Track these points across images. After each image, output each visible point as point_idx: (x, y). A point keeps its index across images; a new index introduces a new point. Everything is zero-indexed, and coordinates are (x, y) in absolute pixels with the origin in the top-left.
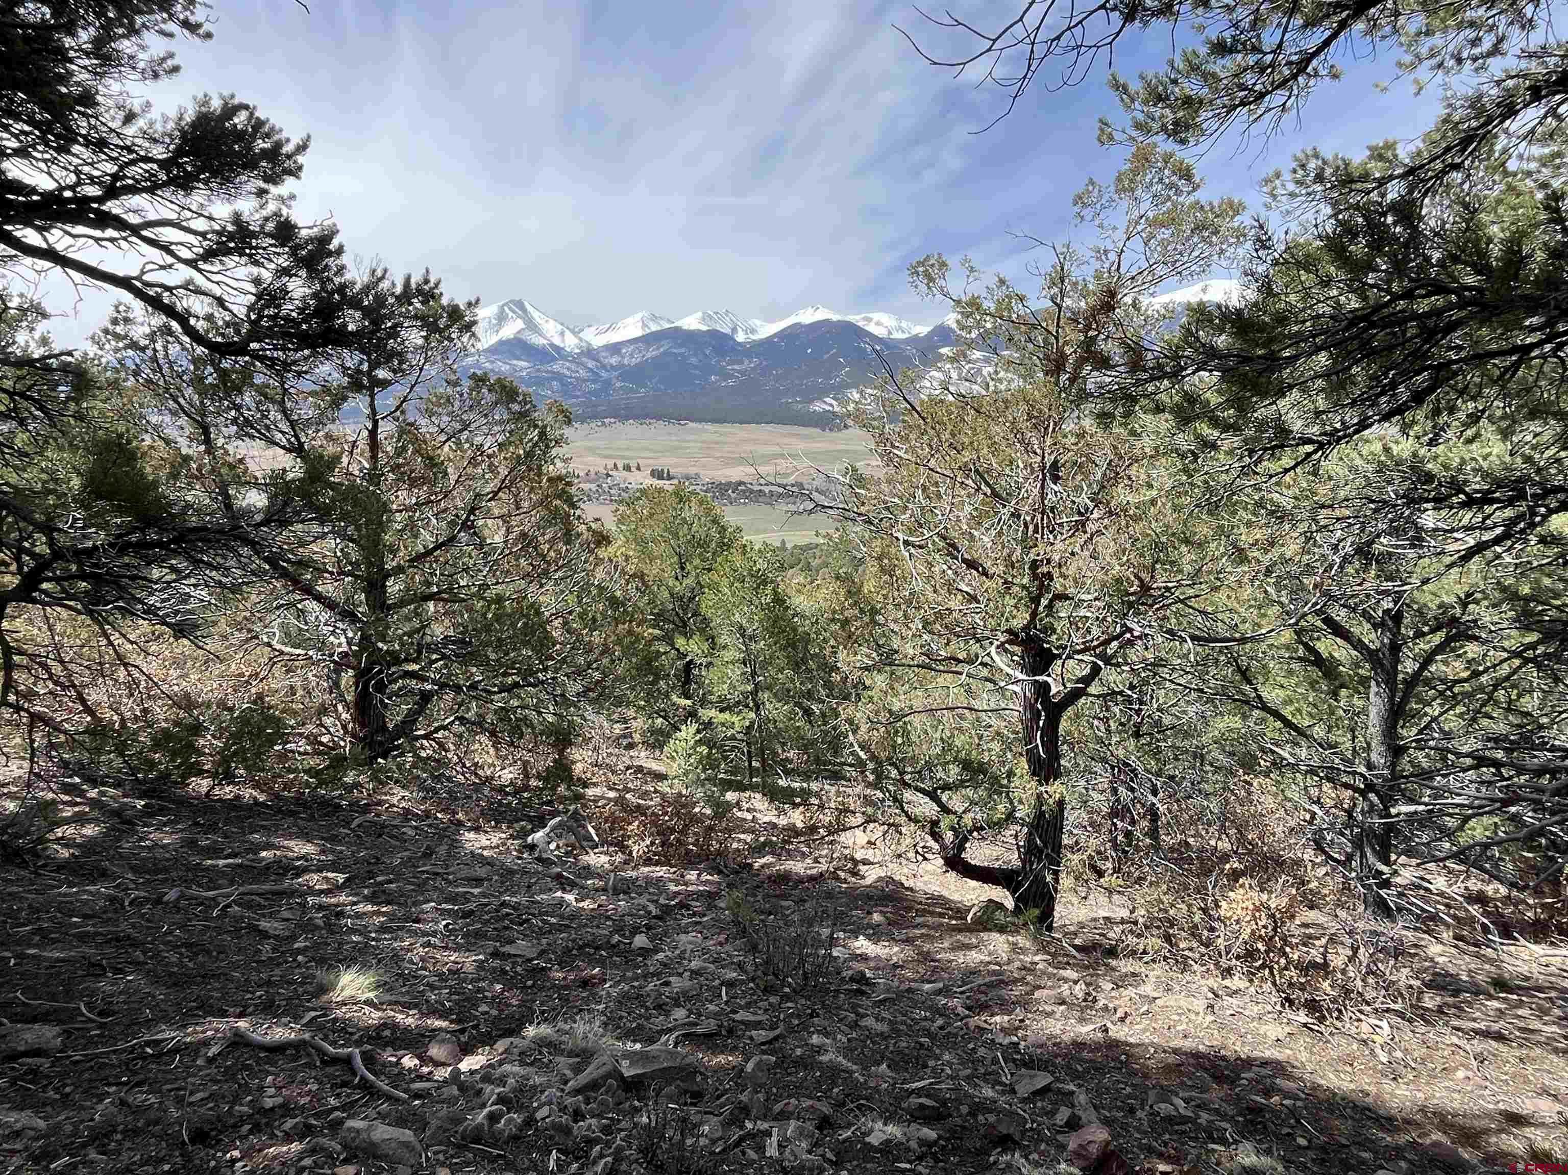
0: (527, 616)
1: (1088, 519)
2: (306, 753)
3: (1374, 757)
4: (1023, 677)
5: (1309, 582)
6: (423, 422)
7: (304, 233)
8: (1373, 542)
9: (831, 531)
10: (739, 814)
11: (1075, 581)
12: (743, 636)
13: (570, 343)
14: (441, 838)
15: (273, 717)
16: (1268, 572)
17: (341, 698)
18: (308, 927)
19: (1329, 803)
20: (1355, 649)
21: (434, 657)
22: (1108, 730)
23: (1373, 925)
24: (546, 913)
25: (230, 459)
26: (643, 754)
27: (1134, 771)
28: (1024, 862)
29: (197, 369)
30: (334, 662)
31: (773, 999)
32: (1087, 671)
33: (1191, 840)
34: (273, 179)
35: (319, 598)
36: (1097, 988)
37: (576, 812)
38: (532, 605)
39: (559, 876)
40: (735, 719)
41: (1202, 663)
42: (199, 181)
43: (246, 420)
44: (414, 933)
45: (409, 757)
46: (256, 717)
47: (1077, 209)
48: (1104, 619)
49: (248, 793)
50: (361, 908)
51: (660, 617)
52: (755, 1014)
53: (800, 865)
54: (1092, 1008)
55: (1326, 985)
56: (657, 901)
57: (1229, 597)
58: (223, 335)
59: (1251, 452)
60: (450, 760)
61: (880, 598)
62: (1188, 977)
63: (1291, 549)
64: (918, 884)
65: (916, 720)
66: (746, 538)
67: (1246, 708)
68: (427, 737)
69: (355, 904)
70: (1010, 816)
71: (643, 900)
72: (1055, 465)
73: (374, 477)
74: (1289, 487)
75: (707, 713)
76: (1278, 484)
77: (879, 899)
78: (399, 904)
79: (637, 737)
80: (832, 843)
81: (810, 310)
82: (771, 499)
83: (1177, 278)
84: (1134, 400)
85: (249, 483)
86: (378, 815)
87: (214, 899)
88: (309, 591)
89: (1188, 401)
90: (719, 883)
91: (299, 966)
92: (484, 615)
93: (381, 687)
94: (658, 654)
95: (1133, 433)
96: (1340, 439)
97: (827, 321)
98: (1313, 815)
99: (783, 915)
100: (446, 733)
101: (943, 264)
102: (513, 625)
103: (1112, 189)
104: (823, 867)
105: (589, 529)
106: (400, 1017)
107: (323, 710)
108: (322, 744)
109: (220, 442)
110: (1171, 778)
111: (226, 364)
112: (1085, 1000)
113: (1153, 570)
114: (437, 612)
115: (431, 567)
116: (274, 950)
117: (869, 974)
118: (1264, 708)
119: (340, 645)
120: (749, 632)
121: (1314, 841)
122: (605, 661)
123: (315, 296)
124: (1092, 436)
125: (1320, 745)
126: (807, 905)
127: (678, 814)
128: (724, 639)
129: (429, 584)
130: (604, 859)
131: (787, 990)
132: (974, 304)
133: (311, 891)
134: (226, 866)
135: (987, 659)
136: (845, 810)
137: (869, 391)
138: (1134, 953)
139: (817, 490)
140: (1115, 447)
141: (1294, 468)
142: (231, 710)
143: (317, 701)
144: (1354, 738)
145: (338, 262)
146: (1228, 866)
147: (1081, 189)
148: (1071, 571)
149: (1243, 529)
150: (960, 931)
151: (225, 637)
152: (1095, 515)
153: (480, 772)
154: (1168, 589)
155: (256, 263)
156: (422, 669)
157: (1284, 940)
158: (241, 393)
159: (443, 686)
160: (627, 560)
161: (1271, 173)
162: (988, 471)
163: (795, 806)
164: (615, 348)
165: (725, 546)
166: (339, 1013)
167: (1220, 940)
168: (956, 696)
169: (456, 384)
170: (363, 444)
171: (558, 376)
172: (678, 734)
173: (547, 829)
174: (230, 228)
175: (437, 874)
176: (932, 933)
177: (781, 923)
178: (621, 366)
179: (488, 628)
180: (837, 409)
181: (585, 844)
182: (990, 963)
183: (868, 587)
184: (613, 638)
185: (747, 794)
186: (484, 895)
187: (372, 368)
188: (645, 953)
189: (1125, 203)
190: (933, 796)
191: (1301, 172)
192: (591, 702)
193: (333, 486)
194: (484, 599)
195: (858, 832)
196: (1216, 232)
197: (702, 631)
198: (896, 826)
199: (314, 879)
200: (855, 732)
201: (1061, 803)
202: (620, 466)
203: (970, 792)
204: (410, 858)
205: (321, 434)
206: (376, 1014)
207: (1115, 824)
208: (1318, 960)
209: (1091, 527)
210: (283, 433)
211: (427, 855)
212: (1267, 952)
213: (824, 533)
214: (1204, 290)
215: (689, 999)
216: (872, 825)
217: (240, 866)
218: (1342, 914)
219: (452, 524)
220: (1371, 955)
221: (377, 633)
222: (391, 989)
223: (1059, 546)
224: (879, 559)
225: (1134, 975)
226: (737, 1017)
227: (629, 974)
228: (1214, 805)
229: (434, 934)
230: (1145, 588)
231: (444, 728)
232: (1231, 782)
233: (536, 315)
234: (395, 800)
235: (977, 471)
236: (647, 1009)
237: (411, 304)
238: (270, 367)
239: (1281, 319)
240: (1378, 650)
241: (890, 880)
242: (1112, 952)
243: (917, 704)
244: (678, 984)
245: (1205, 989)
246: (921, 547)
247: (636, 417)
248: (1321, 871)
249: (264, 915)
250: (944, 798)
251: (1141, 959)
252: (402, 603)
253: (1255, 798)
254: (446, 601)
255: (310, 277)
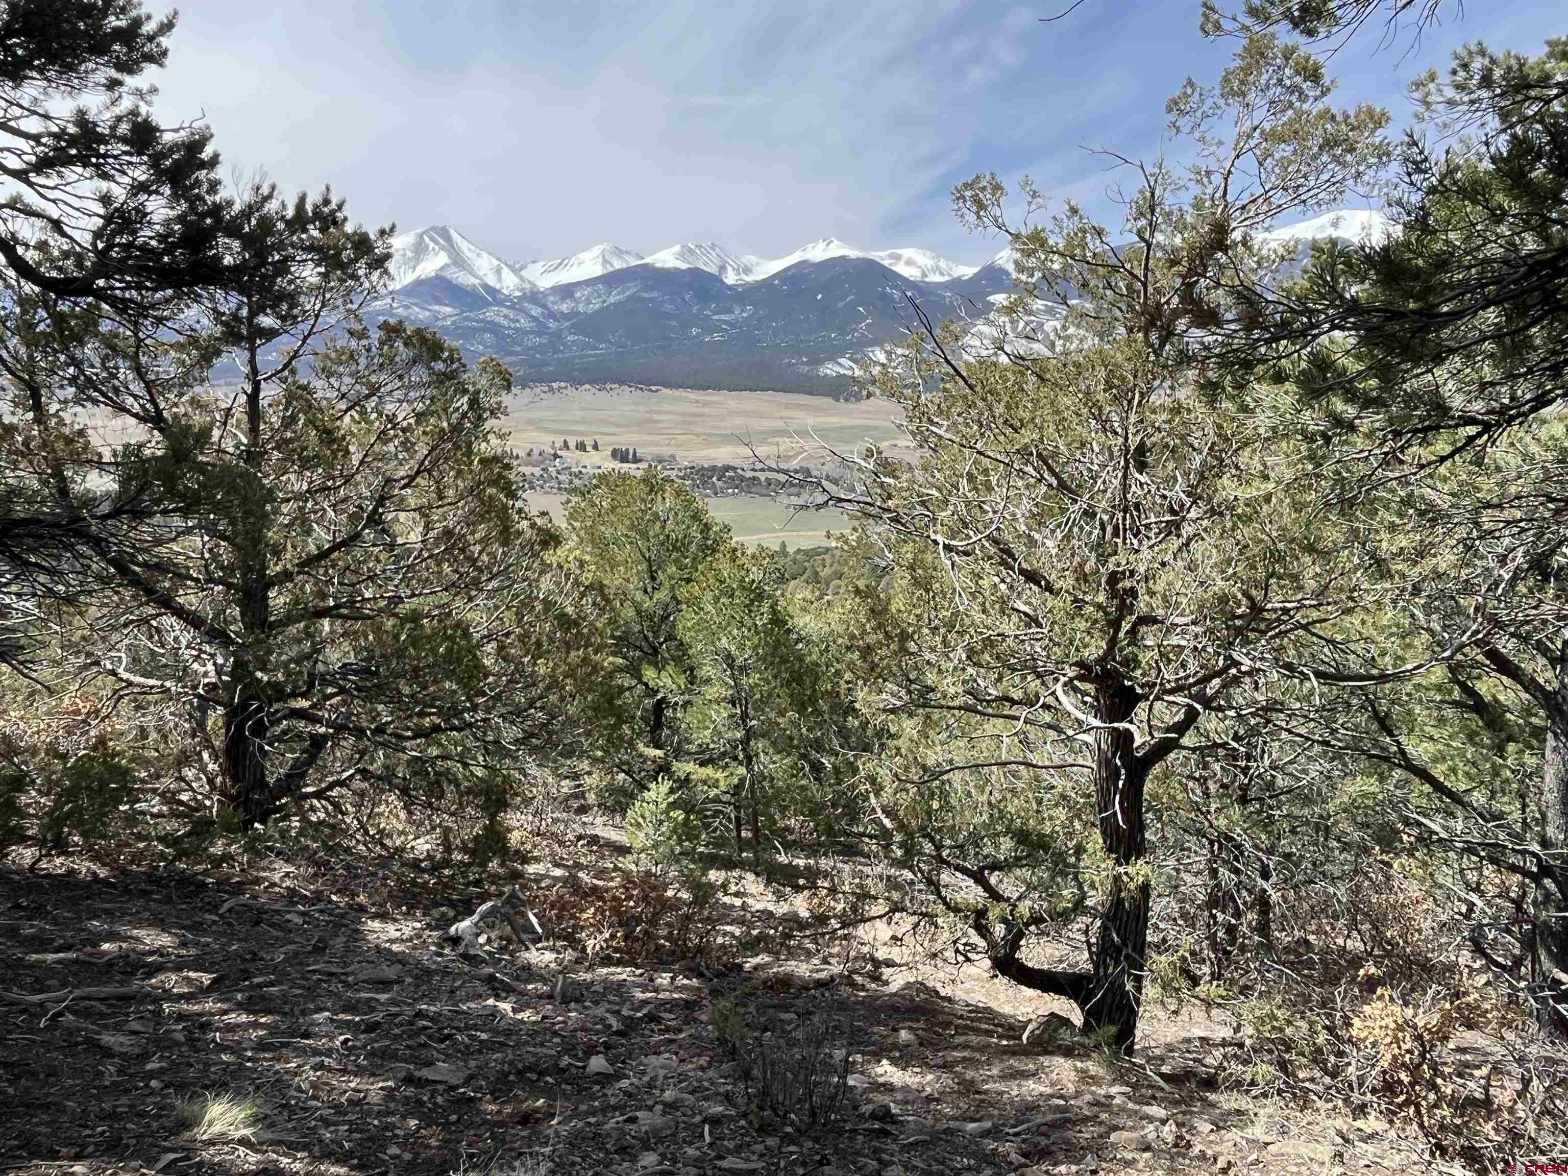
0: (452, 638)
1: (1184, 519)
2: (160, 815)
3: (1550, 831)
4: (1097, 723)
5: (1469, 603)
6: (318, 384)
7: (168, 137)
8: (1553, 552)
9: (847, 532)
10: (727, 900)
11: (1165, 599)
12: (731, 666)
13: (509, 283)
14: (337, 926)
15: (118, 766)
16: (1416, 590)
17: (209, 746)
18: (165, 1043)
19: (1491, 891)
20: (1527, 690)
21: (329, 690)
22: (1206, 794)
23: (1549, 1051)
24: (475, 1027)
25: (67, 431)
26: (599, 821)
27: (1239, 847)
28: (1096, 967)
29: (24, 312)
30: (199, 696)
31: (771, 1142)
32: (1180, 716)
33: (1312, 938)
34: (129, 67)
35: (180, 613)
36: (1192, 1129)
37: (513, 895)
38: (458, 625)
39: (491, 978)
40: (720, 775)
41: (1329, 710)
42: (33, 68)
43: (88, 379)
44: (303, 1052)
45: (295, 822)
46: (97, 768)
47: (1172, 117)
48: (1204, 649)
49: (84, 867)
50: (232, 1018)
51: (623, 642)
52: (747, 1160)
53: (804, 966)
54: (1184, 1156)
55: (1488, 1128)
56: (618, 1012)
57: (1363, 622)
58: (60, 269)
59: (1397, 434)
60: (349, 826)
61: (912, 619)
62: (1308, 1115)
63: (1446, 559)
64: (959, 994)
65: (956, 778)
66: (737, 539)
67: (1385, 766)
68: (318, 795)
69: (225, 1012)
70: (1079, 906)
71: (600, 1011)
72: (1142, 449)
73: (253, 455)
74: (1445, 480)
75: (683, 768)
76: (1430, 476)
77: (908, 1010)
78: (284, 1014)
79: (591, 798)
80: (845, 937)
81: (822, 245)
82: (769, 489)
83: (1301, 208)
84: (1248, 366)
85: (89, 461)
86: (255, 897)
87: (41, 1005)
88: (167, 604)
89: (1319, 367)
90: (699, 989)
91: (152, 1093)
92: (396, 637)
93: (260, 730)
94: (621, 690)
95: (1244, 408)
96: (1513, 418)
97: (843, 258)
98: (1471, 906)
99: (784, 1031)
100: (344, 791)
101: (997, 187)
102: (434, 651)
103: (1217, 92)
104: (836, 968)
105: (533, 526)
106: (285, 1161)
107: (184, 759)
108: (181, 803)
109: (53, 408)
110: (1288, 856)
111: (64, 307)
112: (1176, 1145)
113: (1267, 586)
114: (332, 632)
115: (326, 573)
116: (120, 1072)
117: (894, 1109)
118: (1410, 766)
119: (206, 674)
120: (739, 661)
121: (1472, 939)
122: (553, 698)
123: (181, 219)
124: (1189, 411)
125: (1481, 815)
126: (816, 1018)
127: (645, 898)
128: (707, 671)
129: (323, 596)
130: (549, 956)
131: (789, 1129)
132: (1038, 240)
133: (168, 995)
134: (59, 961)
135: (1051, 700)
136: (864, 896)
137: (899, 351)
138: (1238, 1084)
139: (827, 478)
140: (1220, 427)
141: (1451, 455)
142: (64, 757)
143: (174, 748)
144: (1524, 806)
145: (212, 176)
146: (1362, 972)
147: (1177, 93)
148: (1160, 587)
149: (1384, 535)
150: (1014, 1054)
151: (56, 663)
152: (1193, 514)
153: (388, 842)
154: (1286, 611)
155: (105, 176)
156: (313, 706)
157: (1434, 1067)
158: (82, 344)
159: (340, 728)
160: (581, 566)
161: (1424, 75)
162: (1056, 454)
163: (798, 889)
164: (567, 291)
165: (710, 548)
166: (206, 1155)
167: (1351, 1069)
168: (1009, 749)
169: (361, 335)
170: (240, 413)
171: (494, 328)
172: (646, 794)
173: (476, 917)
174: (72, 129)
175: (332, 974)
176: (977, 1055)
177: (782, 1042)
178: (575, 314)
179: (400, 653)
180: (858, 373)
181: (524, 936)
182: (1052, 1096)
183: (898, 604)
184: (565, 668)
185: (736, 873)
186: (393, 1002)
187: (253, 314)
188: (604, 1079)
189: (1235, 107)
190: (979, 878)
191: (1462, 74)
192: (533, 750)
193: (201, 468)
194: (396, 615)
195: (880, 924)
196: (1352, 150)
197: (678, 660)
198: (931, 917)
199: (171, 980)
200: (877, 794)
201: (1145, 889)
202: (572, 445)
203: (1025, 873)
204: (296, 954)
205: (185, 398)
206: (253, 1158)
207: (1214, 917)
208: (1477, 1095)
209: (1187, 530)
210: (135, 397)
211: (319, 949)
212: (1412, 1084)
213: (837, 533)
214: (1335, 224)
215: (661, 1140)
216: (897, 915)
217: (76, 961)
218: (1510, 1036)
219: (354, 518)
220: (1547, 1090)
221: (256, 658)
222: (272, 1125)
223: (1145, 554)
224: (912, 567)
225: (1239, 1112)
226: (724, 1164)
227: (583, 1107)
228: (1342, 892)
229: (329, 1053)
230: (1256, 610)
231: (341, 784)
232: (1365, 860)
233: (464, 245)
234: (276, 877)
235: (1040, 456)
236: (608, 1152)
237: (305, 231)
238: (122, 311)
239: (1442, 263)
240: (1556, 693)
241: (921, 987)
242: (1210, 1083)
243: (959, 761)
244: (647, 1120)
245: (1333, 1132)
246: (967, 554)
247: (591, 382)
248: (1481, 980)
249: (106, 1027)
250: (993, 880)
251: (1248, 1092)
252: (289, 620)
253: (1396, 884)
254: (345, 618)
255: (175, 197)
